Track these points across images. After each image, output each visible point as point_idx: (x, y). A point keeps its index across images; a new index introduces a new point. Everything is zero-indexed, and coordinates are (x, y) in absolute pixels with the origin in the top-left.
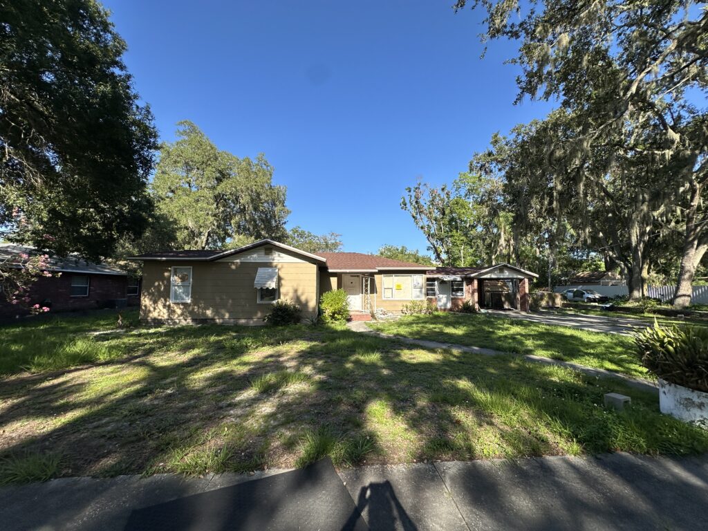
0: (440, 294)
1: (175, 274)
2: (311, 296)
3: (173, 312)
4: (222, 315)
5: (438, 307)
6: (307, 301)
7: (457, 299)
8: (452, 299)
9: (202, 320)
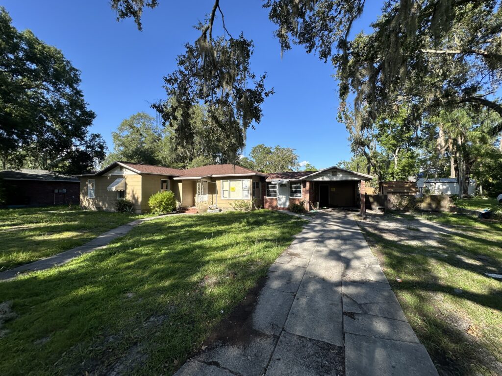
0: (280, 195)
1: (90, 183)
2: (139, 195)
3: (89, 203)
4: (105, 206)
5: (279, 206)
6: (138, 198)
7: (294, 199)
8: (290, 199)
9: (99, 208)
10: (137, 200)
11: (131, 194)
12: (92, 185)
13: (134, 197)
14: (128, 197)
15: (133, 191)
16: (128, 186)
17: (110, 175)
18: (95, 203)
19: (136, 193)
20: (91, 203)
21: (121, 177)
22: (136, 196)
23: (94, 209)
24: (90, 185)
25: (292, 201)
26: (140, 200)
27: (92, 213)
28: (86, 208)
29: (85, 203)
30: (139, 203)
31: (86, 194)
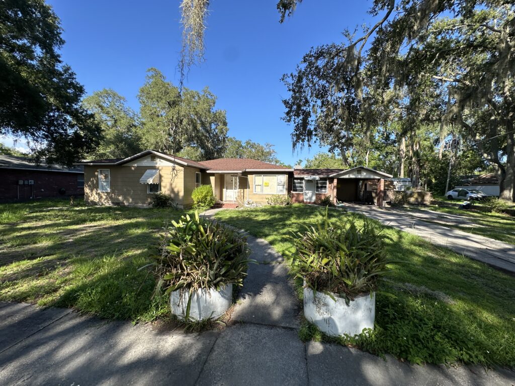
0: (306, 190)
1: (101, 174)
2: (180, 189)
3: (101, 197)
4: (128, 201)
5: (305, 201)
6: (178, 192)
7: (320, 194)
8: (316, 194)
9: (117, 203)
10: (177, 195)
11: (168, 187)
12: (106, 177)
13: (172, 191)
14: (165, 191)
15: (171, 184)
16: (163, 179)
17: (136, 165)
18: (111, 198)
19: (175, 187)
20: (104, 197)
21: (154, 168)
22: (176, 190)
23: (109, 204)
24: (102, 177)
25: (318, 196)
26: (182, 194)
28: (95, 204)
29: (94, 198)
30: (181, 198)
31: (95, 186)
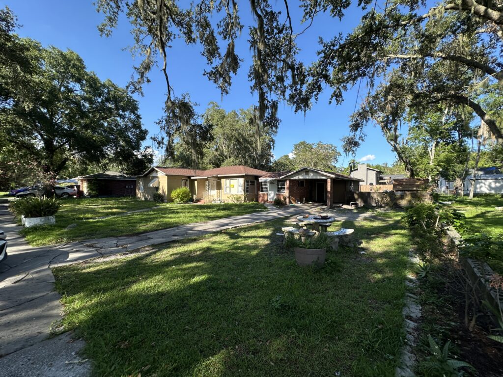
0: (270, 191)
1: (141, 181)
2: (166, 190)
3: (141, 195)
4: (149, 197)
5: (269, 200)
6: (165, 192)
8: (277, 194)
9: (146, 198)
10: (165, 194)
11: (162, 189)
13: (163, 191)
14: (160, 192)
15: (163, 187)
16: (160, 184)
17: (151, 176)
18: (144, 195)
19: (164, 189)
21: (157, 177)
23: (143, 199)
24: (141, 183)
25: (278, 196)
27: (142, 201)
28: (139, 198)
29: (139, 195)
30: (166, 196)
31: (139, 189)
